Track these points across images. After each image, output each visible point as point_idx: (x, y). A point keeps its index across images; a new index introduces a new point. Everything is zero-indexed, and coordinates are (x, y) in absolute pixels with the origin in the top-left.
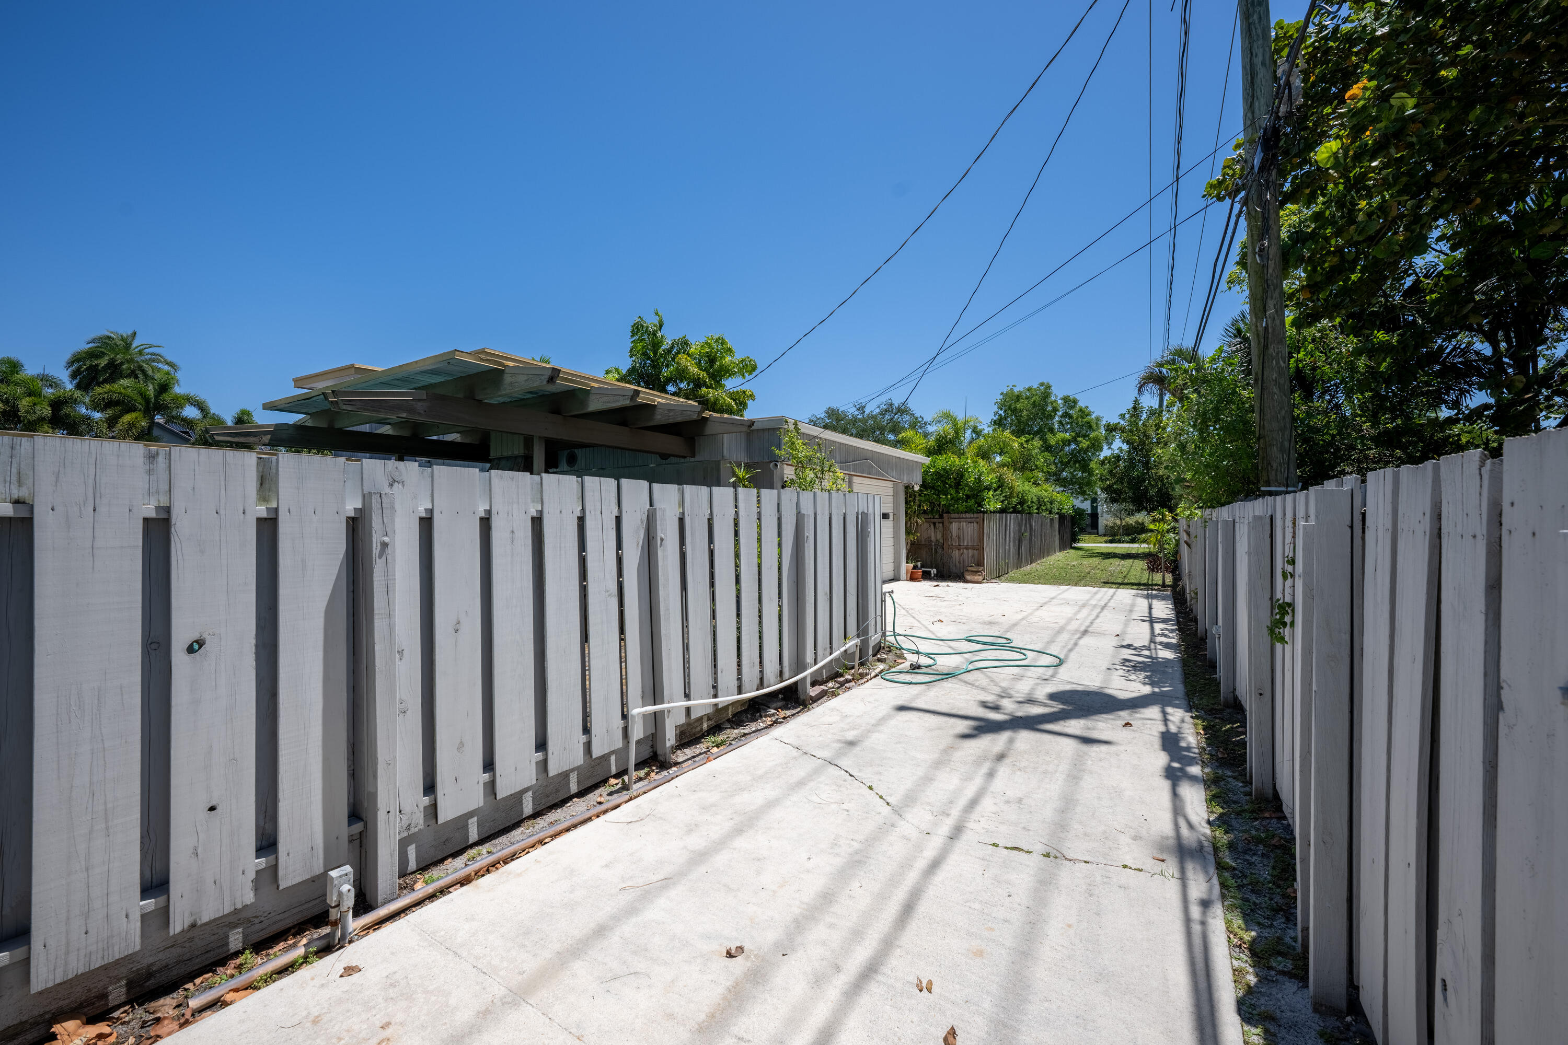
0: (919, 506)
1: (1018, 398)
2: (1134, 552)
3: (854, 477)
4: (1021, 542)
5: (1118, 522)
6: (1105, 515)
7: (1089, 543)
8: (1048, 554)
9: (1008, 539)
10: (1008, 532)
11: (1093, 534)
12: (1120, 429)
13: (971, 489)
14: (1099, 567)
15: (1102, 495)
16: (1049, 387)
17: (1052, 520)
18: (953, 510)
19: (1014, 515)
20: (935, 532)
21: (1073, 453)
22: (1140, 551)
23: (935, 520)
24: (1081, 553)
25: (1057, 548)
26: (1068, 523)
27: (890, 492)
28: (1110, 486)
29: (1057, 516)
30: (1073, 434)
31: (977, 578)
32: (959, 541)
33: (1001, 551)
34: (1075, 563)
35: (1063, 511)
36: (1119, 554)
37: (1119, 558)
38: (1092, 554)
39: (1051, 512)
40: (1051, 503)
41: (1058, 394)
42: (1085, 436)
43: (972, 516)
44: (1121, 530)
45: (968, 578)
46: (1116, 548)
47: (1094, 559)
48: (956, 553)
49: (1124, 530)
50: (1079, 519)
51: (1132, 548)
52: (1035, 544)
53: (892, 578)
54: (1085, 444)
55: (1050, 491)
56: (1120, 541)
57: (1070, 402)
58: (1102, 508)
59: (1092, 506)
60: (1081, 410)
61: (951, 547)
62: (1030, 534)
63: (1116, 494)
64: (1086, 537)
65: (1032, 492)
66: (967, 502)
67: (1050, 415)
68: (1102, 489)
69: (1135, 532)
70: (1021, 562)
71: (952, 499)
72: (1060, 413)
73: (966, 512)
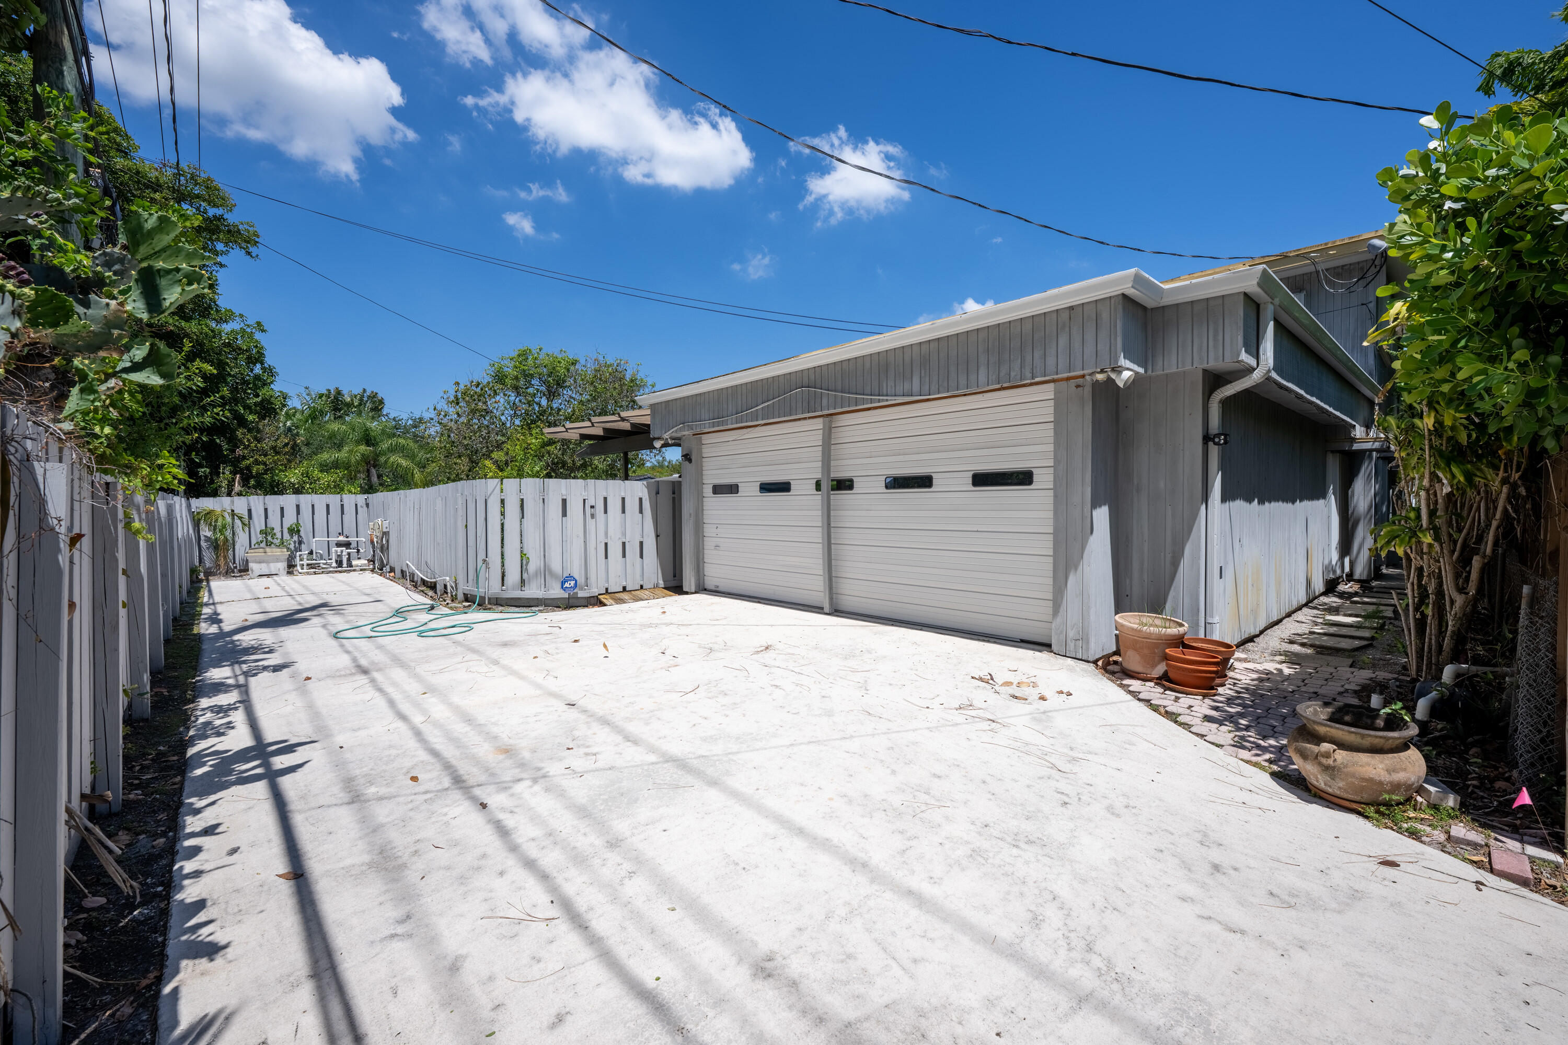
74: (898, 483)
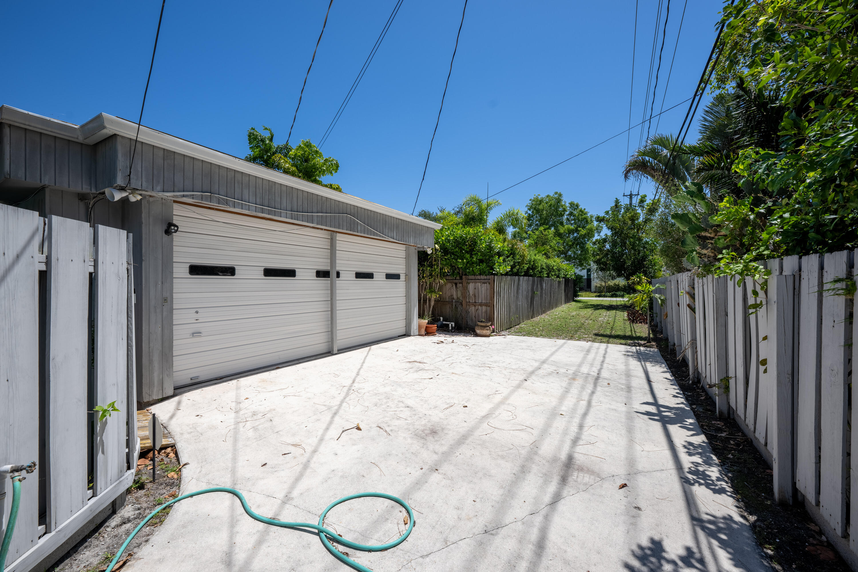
0: (441, 269)
1: (541, 201)
2: (614, 304)
3: (338, 234)
4: (532, 298)
5: (603, 284)
6: (595, 280)
7: (585, 297)
8: (556, 306)
9: (520, 297)
10: (520, 291)
11: (588, 291)
12: (607, 220)
13: (483, 255)
14: (592, 317)
15: (594, 266)
16: (560, 195)
17: (559, 282)
18: (469, 272)
19: (526, 278)
20: (457, 291)
21: (575, 239)
22: (619, 303)
23: (456, 281)
24: (579, 305)
25: (563, 301)
26: (571, 285)
27: (403, 254)
28: (599, 260)
29: (564, 279)
30: (576, 226)
31: (485, 332)
32: (475, 299)
33: (513, 307)
34: (574, 313)
35: (568, 276)
36: (605, 306)
37: (605, 309)
38: (587, 306)
39: (558, 277)
40: (559, 271)
41: (566, 201)
42: (584, 227)
43: (485, 277)
44: (605, 289)
45: (478, 331)
46: (602, 300)
47: (589, 310)
48: (472, 309)
49: (607, 289)
50: (579, 282)
51: (613, 301)
52: (545, 300)
53: (404, 333)
54: (583, 232)
55: (556, 262)
56: (605, 296)
57: (574, 206)
58: (594, 275)
59: (588, 274)
60: (581, 211)
61: (469, 304)
62: (541, 293)
63: (603, 264)
64: (583, 293)
65: (541, 260)
66: (479, 266)
67: (561, 213)
68: (594, 262)
69: (614, 290)
70: (533, 314)
71: (468, 263)
72: (567, 213)
73: (480, 274)
74: (359, 275)
